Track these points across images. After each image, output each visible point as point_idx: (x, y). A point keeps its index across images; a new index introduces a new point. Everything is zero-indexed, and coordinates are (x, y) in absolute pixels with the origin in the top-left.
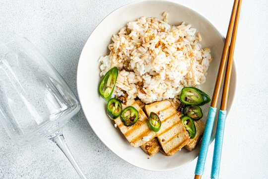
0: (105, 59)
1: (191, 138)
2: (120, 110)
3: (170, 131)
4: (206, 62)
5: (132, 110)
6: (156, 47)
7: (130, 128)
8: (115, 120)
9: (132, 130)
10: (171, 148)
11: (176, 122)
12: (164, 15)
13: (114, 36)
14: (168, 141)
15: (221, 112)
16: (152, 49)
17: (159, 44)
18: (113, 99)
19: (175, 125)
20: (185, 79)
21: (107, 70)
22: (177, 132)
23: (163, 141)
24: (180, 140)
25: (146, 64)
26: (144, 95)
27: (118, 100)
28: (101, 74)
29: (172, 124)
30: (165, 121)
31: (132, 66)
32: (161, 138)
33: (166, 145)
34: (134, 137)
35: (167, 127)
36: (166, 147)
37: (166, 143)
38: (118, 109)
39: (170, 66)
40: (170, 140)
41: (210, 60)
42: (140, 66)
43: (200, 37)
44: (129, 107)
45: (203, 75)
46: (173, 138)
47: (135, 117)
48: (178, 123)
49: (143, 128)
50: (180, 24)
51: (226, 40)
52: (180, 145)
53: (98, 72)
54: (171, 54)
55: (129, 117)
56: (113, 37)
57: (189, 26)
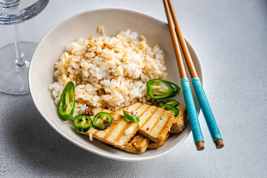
0: (55, 85)
1: (176, 116)
2: (90, 122)
3: (151, 119)
4: (160, 56)
5: (102, 114)
6: (102, 49)
7: (108, 130)
8: (89, 132)
9: (111, 132)
10: (159, 130)
11: (154, 110)
12: (99, 30)
13: (57, 63)
14: (153, 127)
15: (194, 80)
16: (100, 52)
17: (105, 45)
18: (77, 116)
19: (153, 113)
20: (145, 74)
21: (61, 92)
22: (158, 116)
23: (147, 130)
24: (165, 119)
25: (98, 66)
26: (109, 95)
27: (83, 115)
28: (56, 101)
29: (150, 114)
30: (142, 115)
31: (86, 74)
32: (144, 129)
33: (153, 131)
34: (115, 136)
35: (147, 118)
36: (153, 133)
37: (152, 129)
38: (87, 123)
39: (124, 60)
40: (155, 126)
41: (162, 54)
42: (94, 71)
43: (143, 37)
44: (98, 114)
45: (161, 65)
46: (157, 123)
47: (108, 119)
48: (156, 110)
49: (122, 125)
50: (120, 32)
51: (169, 25)
52: (167, 123)
53: (52, 101)
54: (120, 51)
55: (102, 122)
56: (55, 65)
57: (129, 31)
